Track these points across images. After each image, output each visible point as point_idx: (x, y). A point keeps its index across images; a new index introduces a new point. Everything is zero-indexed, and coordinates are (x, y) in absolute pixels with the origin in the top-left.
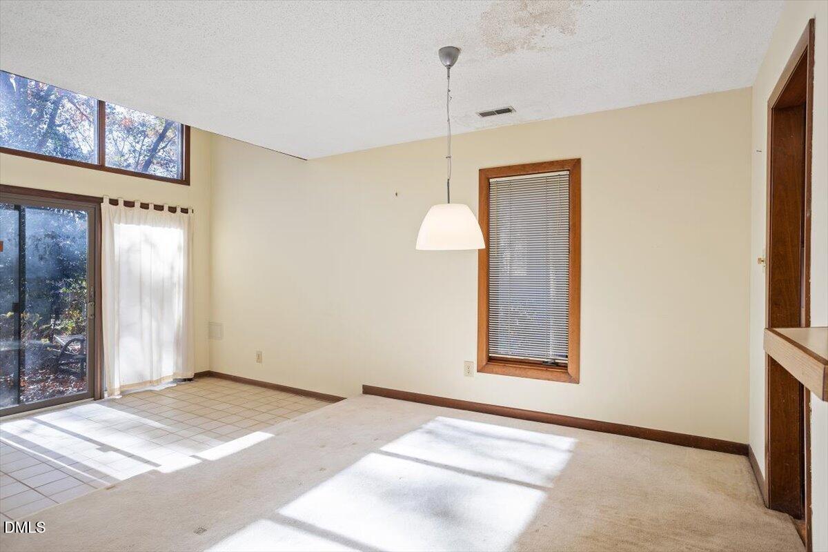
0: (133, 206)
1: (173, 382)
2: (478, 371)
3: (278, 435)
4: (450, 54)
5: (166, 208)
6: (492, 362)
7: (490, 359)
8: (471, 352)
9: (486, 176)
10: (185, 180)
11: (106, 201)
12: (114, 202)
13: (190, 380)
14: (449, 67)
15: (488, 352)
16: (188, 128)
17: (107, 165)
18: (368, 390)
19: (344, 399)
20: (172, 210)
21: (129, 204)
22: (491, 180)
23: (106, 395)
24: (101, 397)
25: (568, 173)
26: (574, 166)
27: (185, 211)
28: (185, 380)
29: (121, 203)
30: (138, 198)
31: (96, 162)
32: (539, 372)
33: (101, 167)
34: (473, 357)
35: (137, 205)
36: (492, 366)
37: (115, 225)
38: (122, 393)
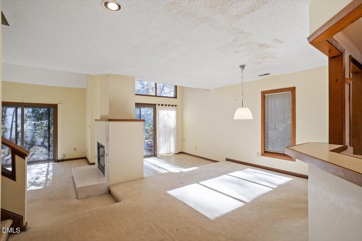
0: (163, 105)
1: (173, 154)
2: (261, 155)
3: (200, 168)
4: (243, 67)
5: (171, 105)
6: (266, 153)
7: (265, 152)
8: (259, 150)
9: (263, 94)
10: (176, 97)
11: (157, 105)
12: (159, 105)
13: (177, 154)
14: (242, 70)
15: (264, 149)
16: (176, 86)
17: (157, 95)
18: (227, 160)
19: (219, 162)
20: (173, 106)
21: (162, 105)
22: (265, 95)
23: (157, 156)
24: (156, 156)
25: (291, 92)
26: (293, 90)
27: (176, 106)
28: (176, 154)
29: (160, 105)
30: (164, 103)
31: (155, 95)
32: (282, 157)
33: (156, 96)
34: (260, 151)
35: (164, 105)
36: (266, 154)
37: (159, 111)
38: (161, 156)
